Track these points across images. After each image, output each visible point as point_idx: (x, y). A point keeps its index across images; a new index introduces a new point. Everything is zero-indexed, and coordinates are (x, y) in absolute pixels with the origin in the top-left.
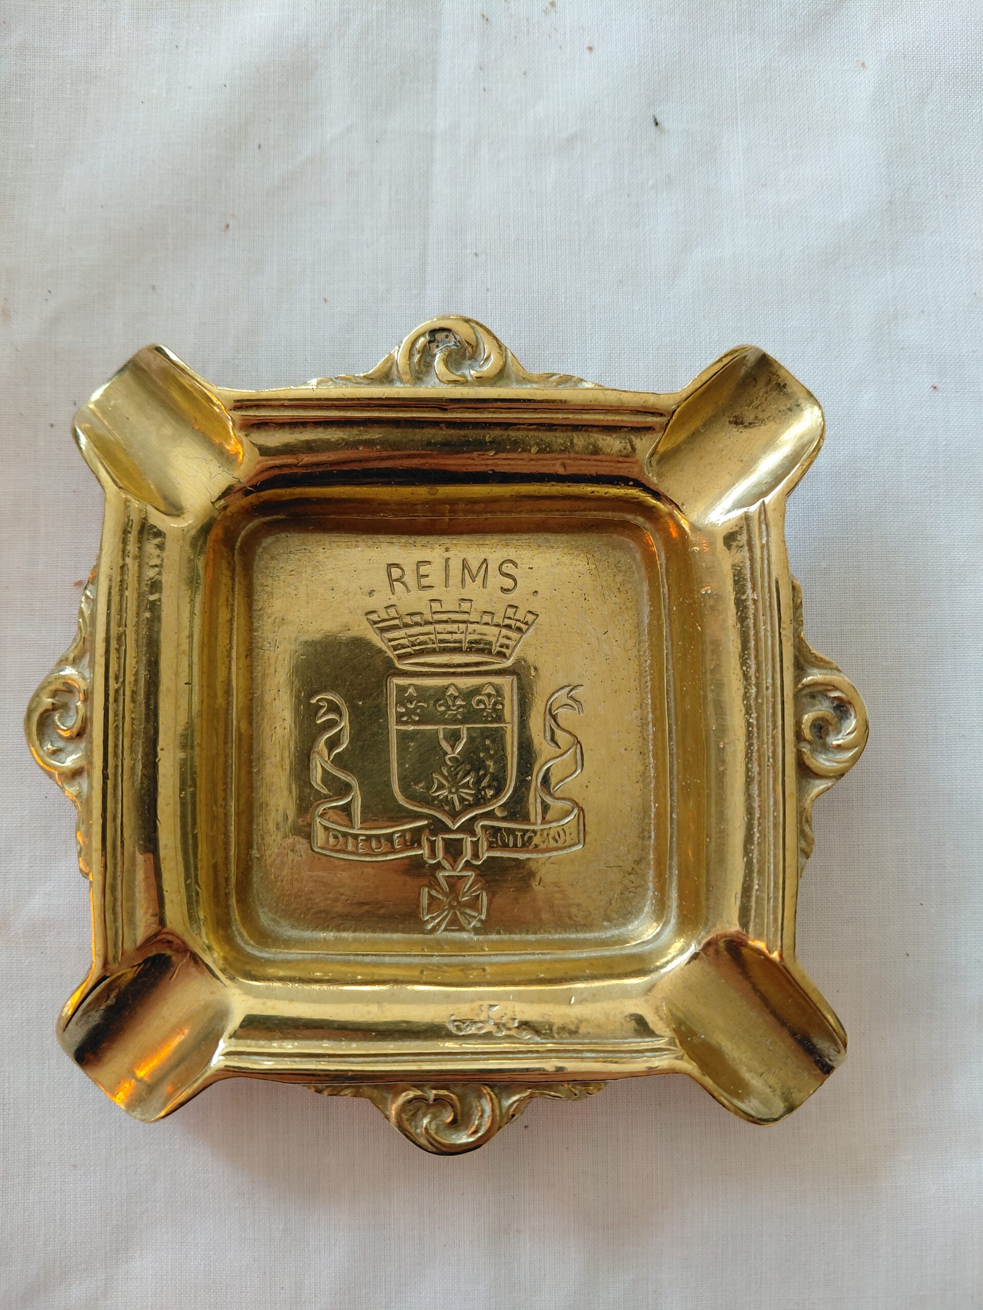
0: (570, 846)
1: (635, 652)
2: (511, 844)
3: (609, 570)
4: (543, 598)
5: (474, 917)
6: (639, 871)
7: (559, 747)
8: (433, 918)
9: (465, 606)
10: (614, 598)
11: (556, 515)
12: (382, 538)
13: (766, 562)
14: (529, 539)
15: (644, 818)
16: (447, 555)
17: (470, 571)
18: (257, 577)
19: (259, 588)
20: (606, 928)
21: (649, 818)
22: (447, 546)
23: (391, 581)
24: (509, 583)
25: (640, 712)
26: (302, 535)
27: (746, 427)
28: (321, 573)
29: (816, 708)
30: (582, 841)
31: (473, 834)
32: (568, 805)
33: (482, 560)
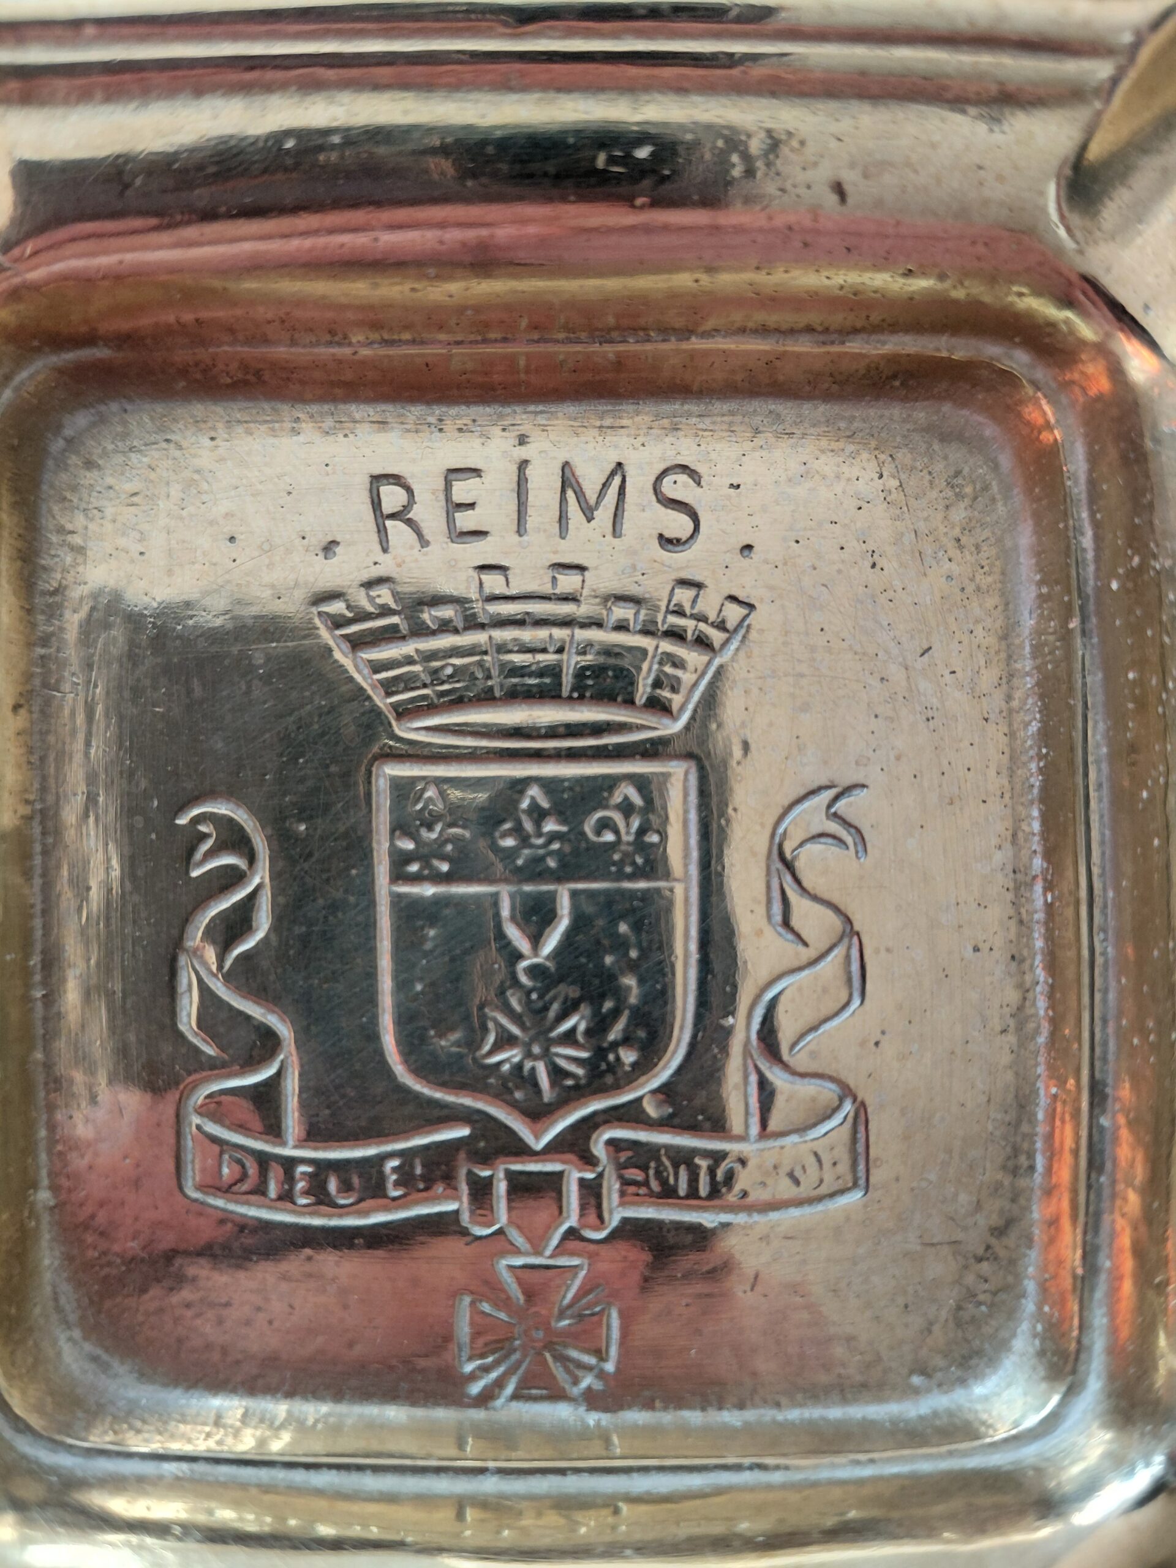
0: (832, 1195)
1: (998, 697)
2: (683, 1188)
3: (934, 494)
4: (766, 561)
5: (589, 1368)
6: (1002, 1253)
7: (806, 944)
8: (486, 1369)
9: (568, 582)
10: (948, 565)
11: (803, 346)
12: (358, 411)
14: (732, 413)
15: (1018, 1122)
16: (523, 452)
17: (580, 495)
19: (54, 538)
20: (916, 1391)
21: (1032, 1120)
22: (525, 429)
23: (379, 517)
24: (680, 525)
25: (1010, 853)
26: (159, 408)
28: (205, 498)
30: (862, 1182)
31: (589, 1160)
32: (828, 1091)
33: (613, 466)
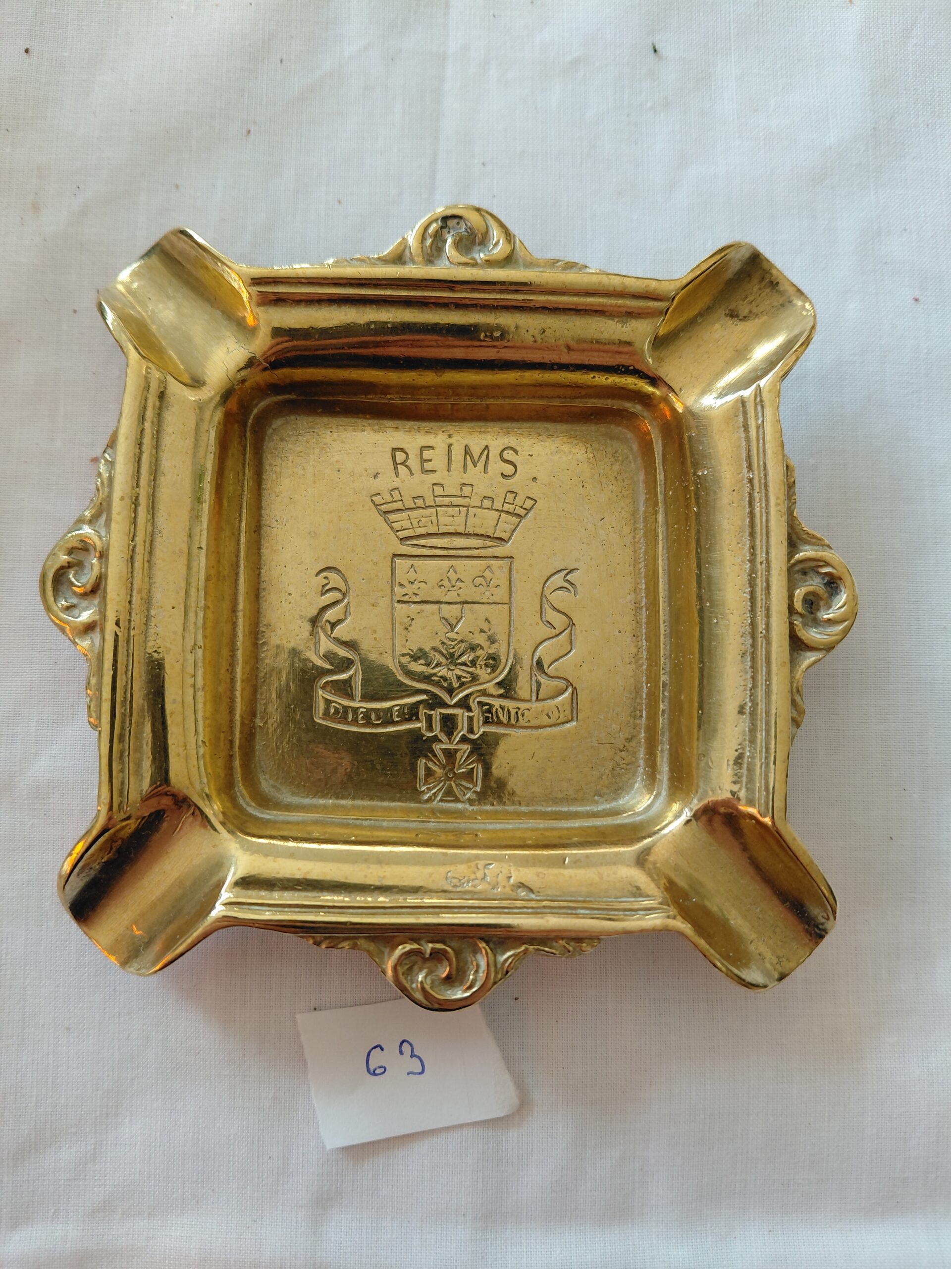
0: (563, 723)
1: (630, 537)
2: (506, 720)
3: (607, 460)
4: (542, 484)
5: (469, 789)
6: (630, 749)
7: (555, 628)
8: (429, 789)
9: (467, 490)
10: (611, 487)
11: (557, 403)
12: (388, 423)
13: (761, 441)
14: (530, 428)
15: (636, 698)
16: (450, 441)
17: (472, 457)
18: (267, 456)
19: (268, 468)
20: (597, 802)
21: (641, 698)
22: (450, 432)
23: (395, 464)
24: (509, 469)
25: (634, 596)
26: (310, 419)
27: (740, 320)
28: (328, 454)
29: (807, 583)
30: (575, 719)
31: (469, 709)
32: (562, 684)
33: (484, 447)
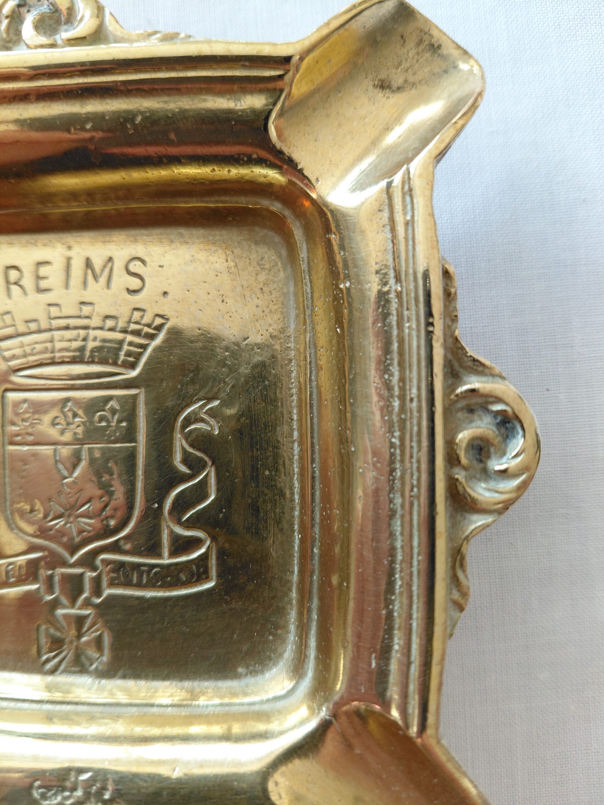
0: (201, 584)
2: (135, 580)
3: (251, 269)
4: (174, 300)
7: (190, 469)
8: (51, 658)
9: (86, 310)
10: (256, 301)
13: (411, 242)
14: (160, 234)
16: (69, 254)
17: (93, 271)
20: (241, 675)
21: (293, 550)
22: (71, 243)
23: (8, 282)
24: (135, 283)
27: (393, 91)
29: (474, 424)
31: (94, 568)
33: (106, 259)
